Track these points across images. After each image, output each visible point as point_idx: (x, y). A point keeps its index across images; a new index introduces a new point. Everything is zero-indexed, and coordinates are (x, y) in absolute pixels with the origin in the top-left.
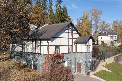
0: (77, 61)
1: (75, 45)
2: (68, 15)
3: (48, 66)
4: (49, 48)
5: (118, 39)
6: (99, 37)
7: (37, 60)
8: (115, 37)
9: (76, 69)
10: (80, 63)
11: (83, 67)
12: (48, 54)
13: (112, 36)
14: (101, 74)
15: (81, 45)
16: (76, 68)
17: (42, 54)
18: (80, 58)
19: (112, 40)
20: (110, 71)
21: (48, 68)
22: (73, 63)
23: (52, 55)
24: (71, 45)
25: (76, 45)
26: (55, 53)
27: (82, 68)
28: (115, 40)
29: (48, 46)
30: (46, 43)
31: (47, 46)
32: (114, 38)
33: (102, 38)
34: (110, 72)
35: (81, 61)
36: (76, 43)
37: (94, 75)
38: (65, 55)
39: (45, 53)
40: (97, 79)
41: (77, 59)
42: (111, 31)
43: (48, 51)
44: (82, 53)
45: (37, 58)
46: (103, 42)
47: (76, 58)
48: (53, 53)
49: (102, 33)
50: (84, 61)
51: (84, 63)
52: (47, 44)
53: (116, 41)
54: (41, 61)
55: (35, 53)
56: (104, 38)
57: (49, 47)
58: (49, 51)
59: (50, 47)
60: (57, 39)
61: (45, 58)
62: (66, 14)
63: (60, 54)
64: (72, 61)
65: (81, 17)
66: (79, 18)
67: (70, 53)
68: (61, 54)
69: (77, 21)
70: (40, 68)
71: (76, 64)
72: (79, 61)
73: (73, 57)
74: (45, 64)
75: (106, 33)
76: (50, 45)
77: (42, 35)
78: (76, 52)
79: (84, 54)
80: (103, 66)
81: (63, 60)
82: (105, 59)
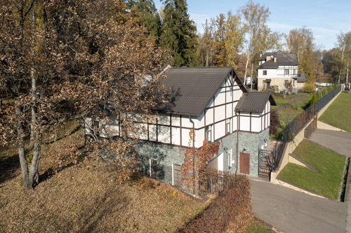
0: (241, 149)
1: (236, 115)
2: (190, 19)
3: (194, 173)
4: (194, 135)
5: (299, 75)
6: (260, 72)
7: (162, 157)
8: (293, 70)
9: (239, 167)
10: (248, 155)
11: (253, 163)
12: (191, 146)
13: (287, 67)
14: (291, 175)
15: (251, 117)
16: (239, 164)
17: (176, 146)
18: (246, 143)
19: (289, 78)
20: (304, 166)
21: (194, 176)
22: (233, 155)
23: (200, 148)
24: (230, 118)
25: (239, 116)
26: (205, 144)
27: (251, 164)
28: (294, 76)
29: (193, 129)
30: (186, 122)
31: (189, 130)
32: (291, 72)
33: (265, 73)
34: (305, 168)
35: (248, 150)
36: (239, 111)
37: (278, 178)
38: (220, 141)
39: (185, 144)
40: (285, 187)
41: (239, 146)
42: (285, 56)
43: (192, 141)
44: (253, 134)
45: (165, 153)
46: (268, 82)
47: (237, 144)
48: (201, 145)
49: (265, 60)
50: (256, 149)
51: (257, 154)
52: (191, 125)
53: (295, 79)
54: (172, 162)
55: (157, 143)
56: (272, 74)
57: (194, 132)
58: (194, 141)
59: (196, 132)
61: (183, 156)
62: (186, 15)
63: (213, 141)
64: (231, 152)
65: (216, 19)
67: (229, 134)
68: (215, 141)
70: (171, 176)
71: (239, 156)
72: (245, 150)
73: (233, 143)
74: (184, 169)
75: (275, 61)
76: (195, 127)
77: (175, 102)
78: (239, 131)
79: (257, 136)
80: (289, 154)
81: (217, 153)
82: (292, 140)
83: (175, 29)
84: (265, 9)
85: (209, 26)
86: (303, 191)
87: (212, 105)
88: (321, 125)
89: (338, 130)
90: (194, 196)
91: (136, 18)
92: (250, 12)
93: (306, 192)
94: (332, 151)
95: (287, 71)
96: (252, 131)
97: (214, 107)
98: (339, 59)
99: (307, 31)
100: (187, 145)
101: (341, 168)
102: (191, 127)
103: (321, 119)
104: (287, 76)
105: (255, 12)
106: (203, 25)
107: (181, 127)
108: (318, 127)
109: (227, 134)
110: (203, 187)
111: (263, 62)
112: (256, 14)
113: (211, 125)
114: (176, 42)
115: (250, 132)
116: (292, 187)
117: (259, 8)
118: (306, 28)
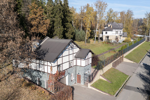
0: (77, 73)
1: (75, 59)
3: (52, 84)
4: (52, 69)
6: (104, 32)
7: (41, 77)
9: (77, 80)
10: (80, 76)
11: (82, 79)
12: (51, 73)
13: (117, 30)
15: (81, 60)
17: (46, 73)
18: (79, 71)
19: (118, 35)
21: (52, 85)
22: (74, 76)
23: (55, 74)
24: (72, 60)
25: (77, 59)
26: (57, 72)
27: (81, 80)
28: (121, 34)
29: (52, 67)
30: (49, 64)
32: (119, 32)
33: (106, 33)
34: (106, 81)
37: (91, 86)
38: (66, 71)
39: (49, 72)
41: (77, 71)
45: (42, 76)
46: (108, 37)
49: (108, 26)
50: (83, 73)
51: (83, 75)
53: (121, 36)
54: (45, 79)
55: (39, 71)
56: (109, 33)
58: (52, 71)
59: (53, 68)
60: (59, 60)
61: (48, 77)
63: (62, 71)
64: (73, 74)
65: (85, 6)
66: (82, 7)
67: (71, 67)
69: (81, 9)
70: (44, 84)
71: (77, 76)
72: (79, 74)
73: (74, 70)
74: (49, 82)
75: (111, 27)
76: (53, 66)
77: (45, 55)
78: (76, 65)
79: (83, 68)
80: (100, 75)
81: (64, 75)
82: (102, 69)
83: (60, 15)
84: (105, 3)
85: (82, 9)
86: (100, 91)
87: (61, 56)
88: (125, 60)
89: (133, 62)
90: (52, 93)
91: (41, 12)
92: (99, 5)
93: (101, 92)
94: (123, 73)
95: (117, 32)
96: (82, 66)
97: (62, 57)
98: (146, 25)
99: (130, 12)
100: (50, 73)
101: (123, 81)
102: (51, 66)
103: (125, 57)
104: (117, 35)
105: (101, 5)
106: (80, 9)
107: (48, 66)
108: (124, 61)
109: (70, 67)
110: (56, 90)
111: (107, 27)
112: (101, 6)
113: (61, 64)
114: (61, 21)
115: (81, 66)
116: (96, 90)
117: (102, 3)
118: (130, 10)
